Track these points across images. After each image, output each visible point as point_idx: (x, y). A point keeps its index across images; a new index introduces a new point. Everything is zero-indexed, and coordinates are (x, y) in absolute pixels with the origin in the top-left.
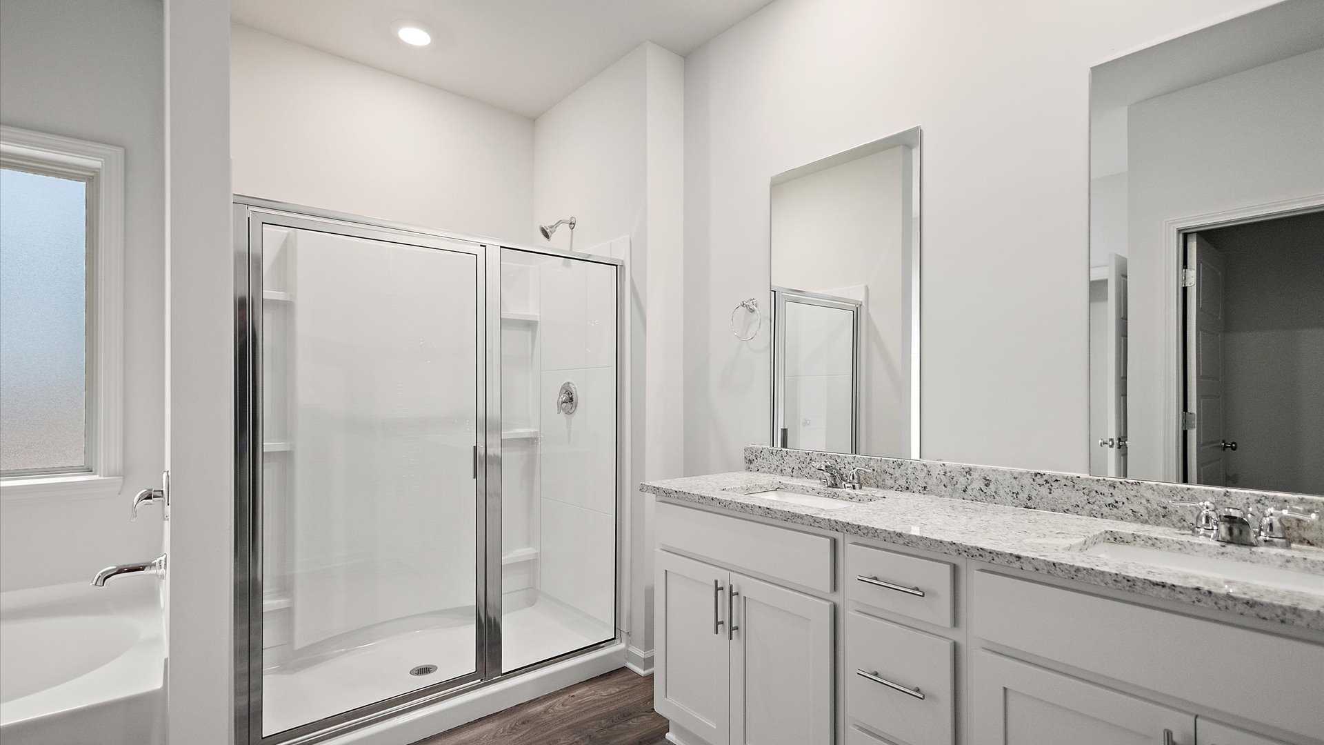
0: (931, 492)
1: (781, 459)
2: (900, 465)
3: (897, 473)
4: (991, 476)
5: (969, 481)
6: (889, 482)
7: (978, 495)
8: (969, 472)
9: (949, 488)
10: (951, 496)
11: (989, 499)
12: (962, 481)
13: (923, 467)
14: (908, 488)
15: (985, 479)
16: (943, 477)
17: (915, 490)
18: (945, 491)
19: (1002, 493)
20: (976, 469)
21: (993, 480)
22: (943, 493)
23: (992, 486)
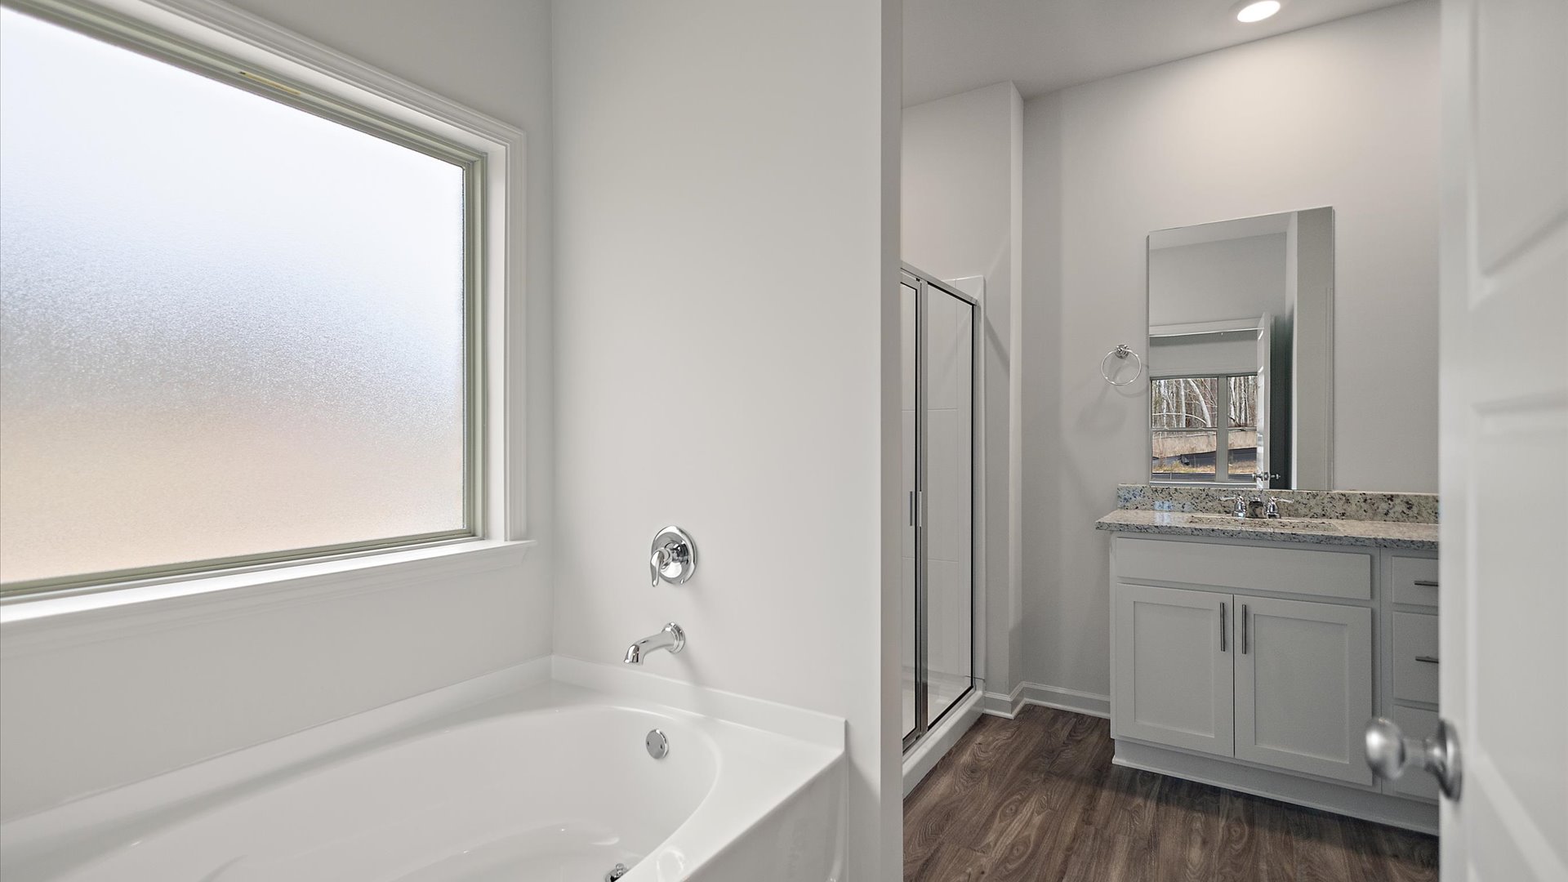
0: (1351, 517)
1: (1168, 496)
2: (1315, 496)
3: (1312, 502)
4: (1413, 501)
5: (1391, 506)
6: (1303, 510)
7: (1400, 516)
8: (1391, 498)
9: (1370, 513)
10: (1372, 519)
11: (1411, 519)
12: (1384, 506)
13: (1341, 497)
14: (1324, 515)
15: (1407, 503)
16: (1363, 504)
17: (1332, 516)
18: (1366, 516)
19: (1425, 514)
20: (1398, 496)
21: (1416, 504)
22: (1363, 517)
23: (1415, 509)
